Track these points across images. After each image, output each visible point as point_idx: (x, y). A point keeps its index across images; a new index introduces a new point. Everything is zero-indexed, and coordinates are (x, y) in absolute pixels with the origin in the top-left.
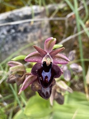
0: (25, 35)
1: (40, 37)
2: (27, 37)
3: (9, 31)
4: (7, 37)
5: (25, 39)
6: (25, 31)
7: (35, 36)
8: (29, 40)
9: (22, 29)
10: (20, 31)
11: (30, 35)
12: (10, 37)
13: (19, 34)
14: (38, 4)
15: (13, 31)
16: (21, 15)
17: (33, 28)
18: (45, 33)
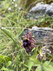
0: (43, 36)
1: (48, 39)
2: (44, 37)
3: (39, 33)
4: (37, 35)
5: (43, 38)
6: (44, 35)
7: (46, 38)
8: (44, 38)
9: (43, 34)
10: (42, 35)
11: (45, 37)
12: (38, 36)
13: (41, 36)
14: (51, 28)
15: (40, 34)
16: (44, 29)
17: (47, 35)
18: (51, 38)
